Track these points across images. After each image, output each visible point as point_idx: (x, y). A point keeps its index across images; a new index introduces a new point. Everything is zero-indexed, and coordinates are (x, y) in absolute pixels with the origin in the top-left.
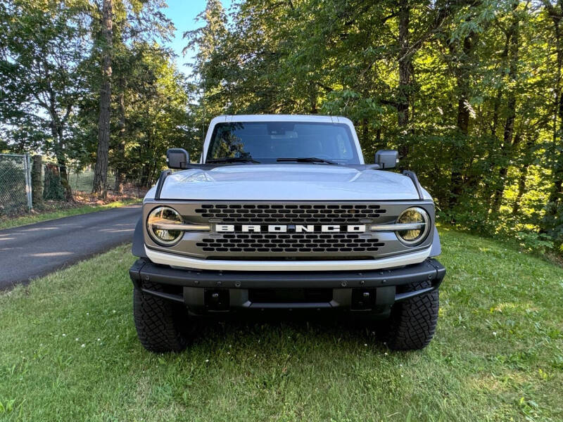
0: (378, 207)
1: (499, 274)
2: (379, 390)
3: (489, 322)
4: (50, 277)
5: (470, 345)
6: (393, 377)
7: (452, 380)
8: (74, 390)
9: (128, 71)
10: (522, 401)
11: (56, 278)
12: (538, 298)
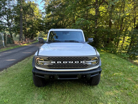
0: (87, 57)
1: (116, 65)
2: (87, 95)
3: (112, 78)
4: (12, 67)
5: (107, 83)
6: (90, 92)
7: (103, 92)
8: (21, 97)
9: (27, 10)
10: (117, 97)
11: (13, 67)
12: (123, 71)
